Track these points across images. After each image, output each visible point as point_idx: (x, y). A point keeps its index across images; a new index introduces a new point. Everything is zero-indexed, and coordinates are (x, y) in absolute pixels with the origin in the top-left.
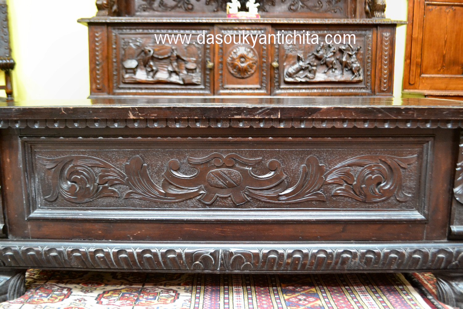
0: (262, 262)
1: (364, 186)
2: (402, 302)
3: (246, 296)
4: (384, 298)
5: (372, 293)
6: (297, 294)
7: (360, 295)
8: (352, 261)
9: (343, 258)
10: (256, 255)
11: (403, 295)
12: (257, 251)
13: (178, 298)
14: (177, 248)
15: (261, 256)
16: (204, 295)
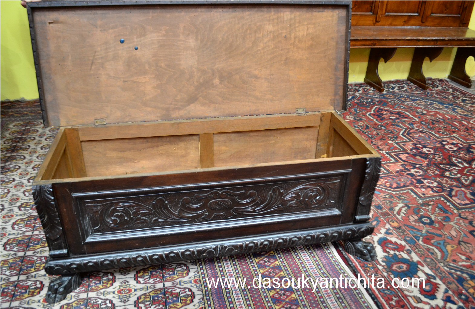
0: (245, 249)
1: (307, 200)
2: (324, 255)
3: (232, 263)
4: (314, 253)
5: (307, 250)
6: (263, 257)
7: (301, 252)
8: (298, 242)
9: (293, 240)
10: (241, 246)
11: (325, 250)
12: (241, 243)
13: (189, 271)
14: (191, 248)
15: (244, 246)
16: (205, 266)
